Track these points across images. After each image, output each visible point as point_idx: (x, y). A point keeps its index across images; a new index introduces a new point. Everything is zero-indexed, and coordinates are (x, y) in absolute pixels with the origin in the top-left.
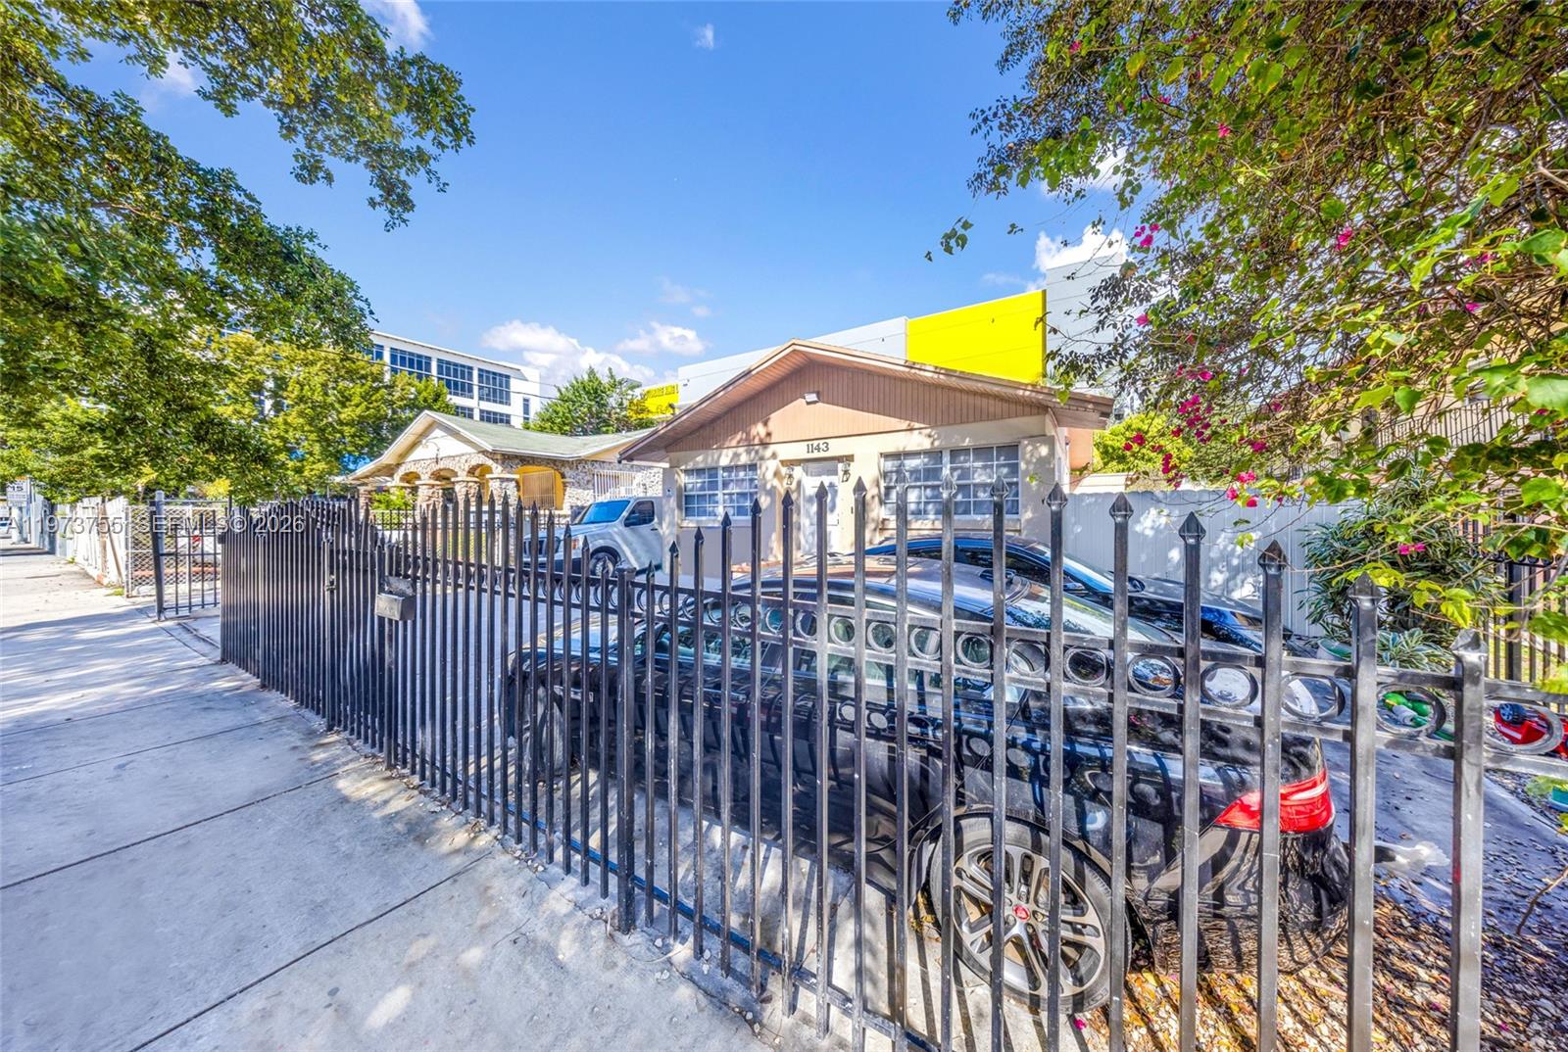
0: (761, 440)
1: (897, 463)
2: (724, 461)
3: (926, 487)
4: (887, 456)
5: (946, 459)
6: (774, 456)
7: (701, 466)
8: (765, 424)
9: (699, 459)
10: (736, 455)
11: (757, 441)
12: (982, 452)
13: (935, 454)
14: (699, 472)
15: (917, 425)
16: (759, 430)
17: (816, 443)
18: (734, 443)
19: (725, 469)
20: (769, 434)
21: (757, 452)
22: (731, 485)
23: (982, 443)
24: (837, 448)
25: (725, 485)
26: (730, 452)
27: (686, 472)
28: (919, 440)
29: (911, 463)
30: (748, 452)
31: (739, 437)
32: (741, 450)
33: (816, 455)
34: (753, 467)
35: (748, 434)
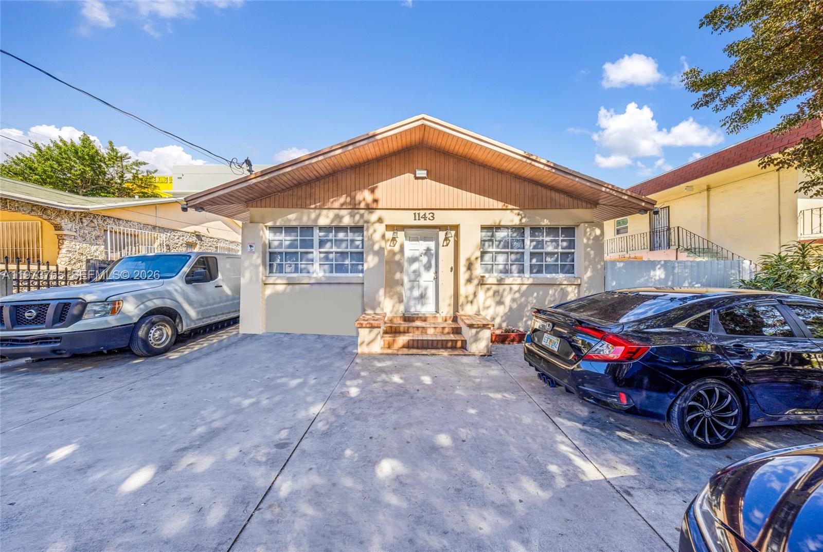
0: (367, 205)
1: (489, 234)
2: (324, 221)
3: (512, 253)
4: (484, 228)
5: (527, 232)
6: (380, 220)
7: (294, 224)
8: (372, 191)
9: (292, 216)
10: (339, 217)
11: (362, 205)
12: (552, 230)
13: (520, 229)
14: (289, 229)
15: (510, 207)
16: (365, 196)
17: (422, 213)
18: (337, 205)
19: (321, 228)
20: (376, 201)
21: (362, 216)
22: (329, 244)
23: (555, 223)
24: (441, 218)
25: (322, 243)
26: (331, 214)
27: (271, 228)
28: (512, 217)
29: (501, 235)
30: (352, 216)
31: (342, 199)
32: (343, 212)
33: (422, 222)
34: (358, 229)
35: (353, 198)
